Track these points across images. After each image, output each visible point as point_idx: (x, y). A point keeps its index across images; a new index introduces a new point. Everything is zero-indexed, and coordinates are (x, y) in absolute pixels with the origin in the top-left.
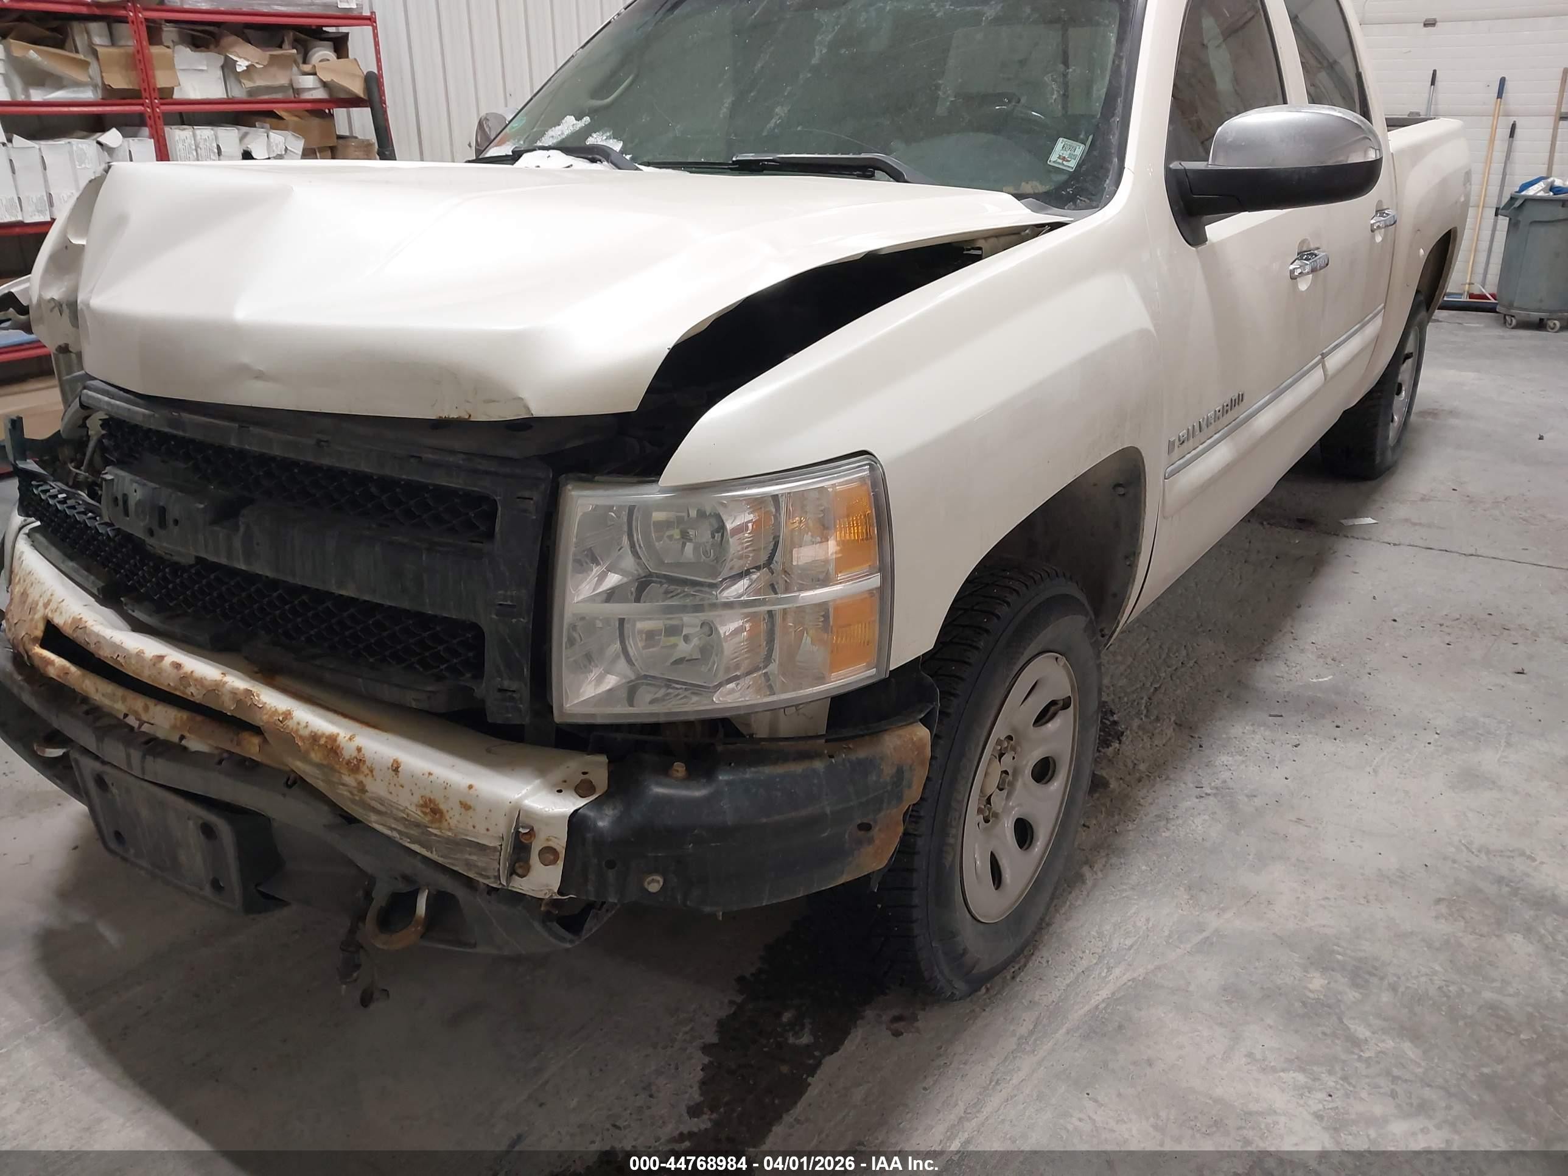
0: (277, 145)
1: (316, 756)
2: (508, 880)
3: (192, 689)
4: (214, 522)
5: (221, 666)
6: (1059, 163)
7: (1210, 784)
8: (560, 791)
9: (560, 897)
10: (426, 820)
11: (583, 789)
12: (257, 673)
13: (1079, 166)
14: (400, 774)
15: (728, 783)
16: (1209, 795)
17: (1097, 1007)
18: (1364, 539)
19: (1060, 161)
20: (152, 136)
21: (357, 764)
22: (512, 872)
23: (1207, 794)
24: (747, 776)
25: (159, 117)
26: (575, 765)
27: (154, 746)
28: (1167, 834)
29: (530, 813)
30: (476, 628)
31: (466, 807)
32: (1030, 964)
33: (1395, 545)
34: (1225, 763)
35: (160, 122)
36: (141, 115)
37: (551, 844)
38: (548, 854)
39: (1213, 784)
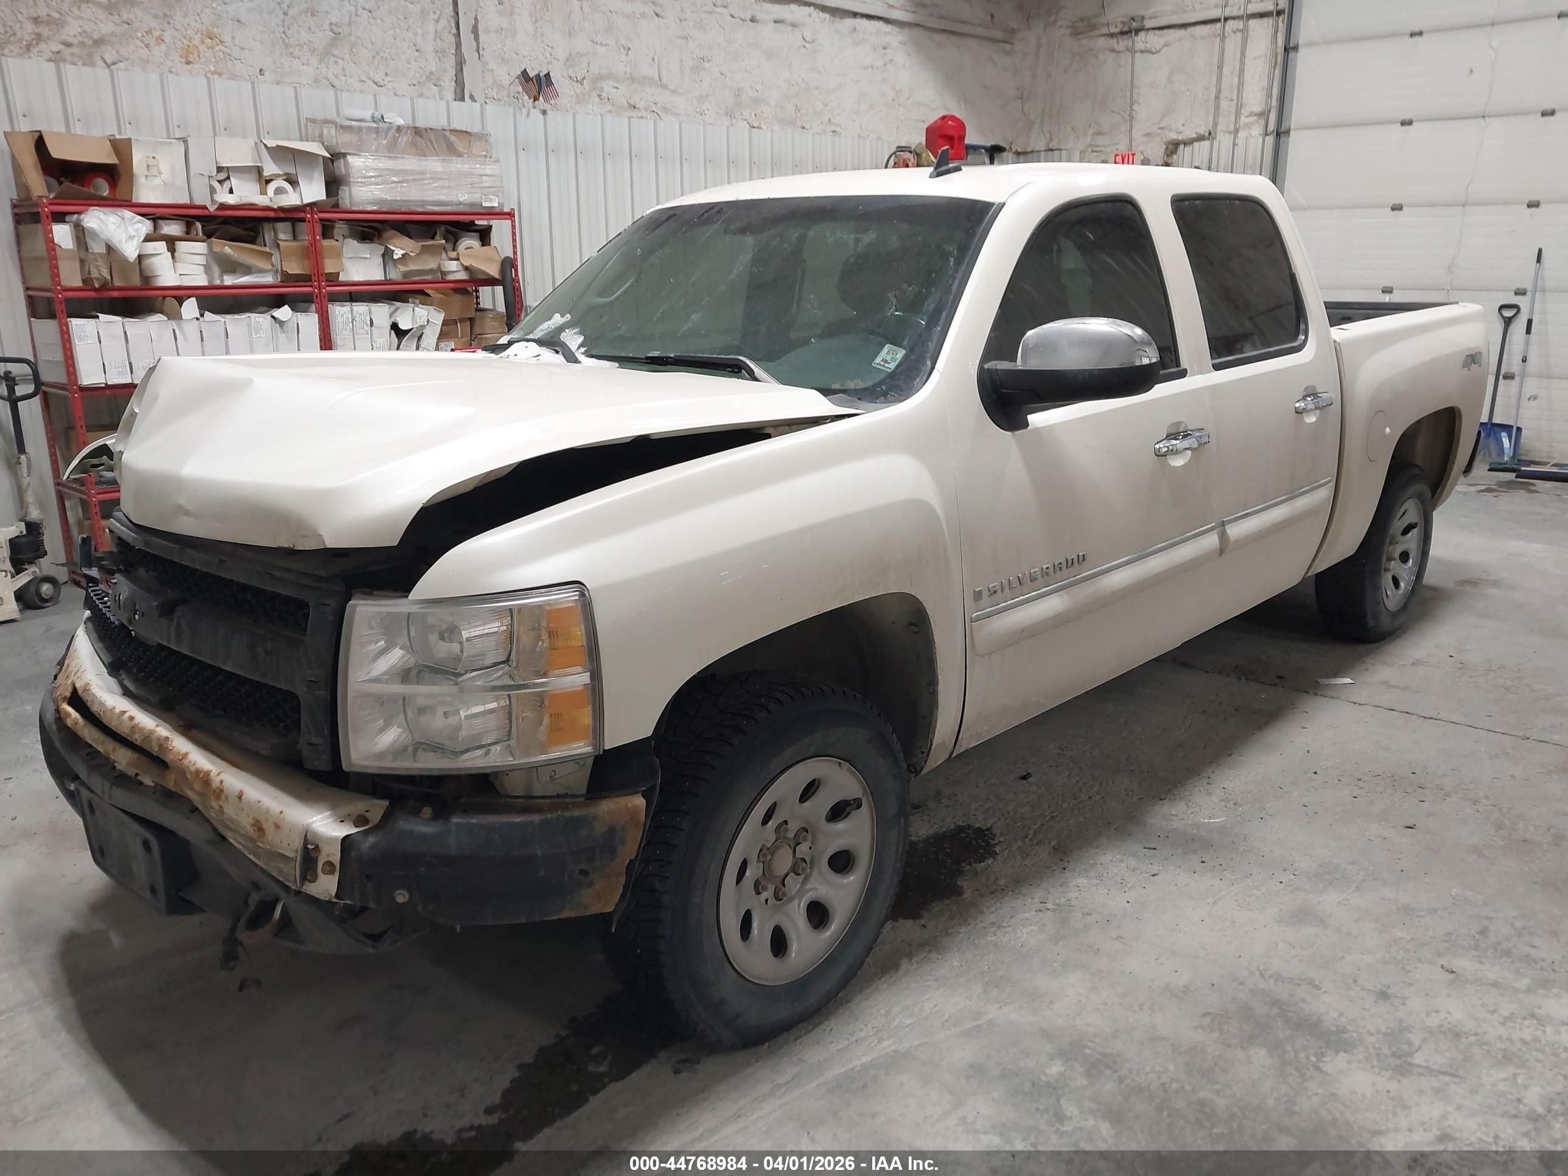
0: (420, 318)
1: (197, 786)
2: (302, 884)
3: (136, 736)
4: (160, 616)
5: (158, 719)
6: (881, 365)
7: (1054, 901)
8: (342, 821)
9: (337, 901)
10: (255, 835)
11: (360, 820)
12: (180, 726)
13: (897, 367)
14: (243, 800)
15: (457, 824)
16: (1049, 910)
17: (853, 1069)
18: (1333, 698)
19: (882, 363)
20: (317, 312)
21: (219, 793)
22: (304, 879)
23: (1048, 909)
24: (474, 821)
25: (324, 297)
26: (361, 805)
27: (122, 780)
28: (993, 938)
29: (315, 834)
30: (295, 697)
31: (277, 827)
32: (816, 1030)
33: (1360, 704)
34: (1079, 885)
35: (325, 301)
36: (311, 294)
37: (330, 859)
38: (329, 868)
39: (1057, 901)
